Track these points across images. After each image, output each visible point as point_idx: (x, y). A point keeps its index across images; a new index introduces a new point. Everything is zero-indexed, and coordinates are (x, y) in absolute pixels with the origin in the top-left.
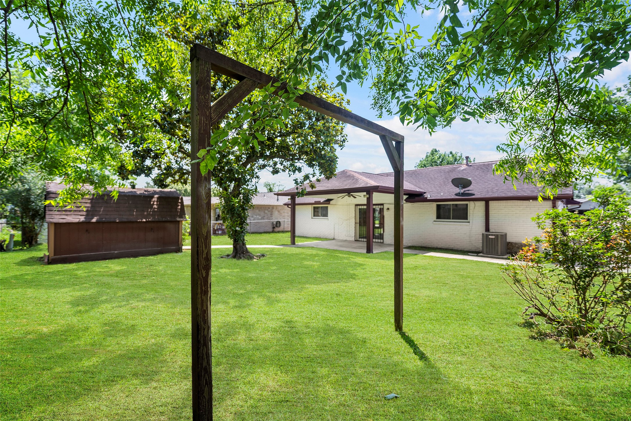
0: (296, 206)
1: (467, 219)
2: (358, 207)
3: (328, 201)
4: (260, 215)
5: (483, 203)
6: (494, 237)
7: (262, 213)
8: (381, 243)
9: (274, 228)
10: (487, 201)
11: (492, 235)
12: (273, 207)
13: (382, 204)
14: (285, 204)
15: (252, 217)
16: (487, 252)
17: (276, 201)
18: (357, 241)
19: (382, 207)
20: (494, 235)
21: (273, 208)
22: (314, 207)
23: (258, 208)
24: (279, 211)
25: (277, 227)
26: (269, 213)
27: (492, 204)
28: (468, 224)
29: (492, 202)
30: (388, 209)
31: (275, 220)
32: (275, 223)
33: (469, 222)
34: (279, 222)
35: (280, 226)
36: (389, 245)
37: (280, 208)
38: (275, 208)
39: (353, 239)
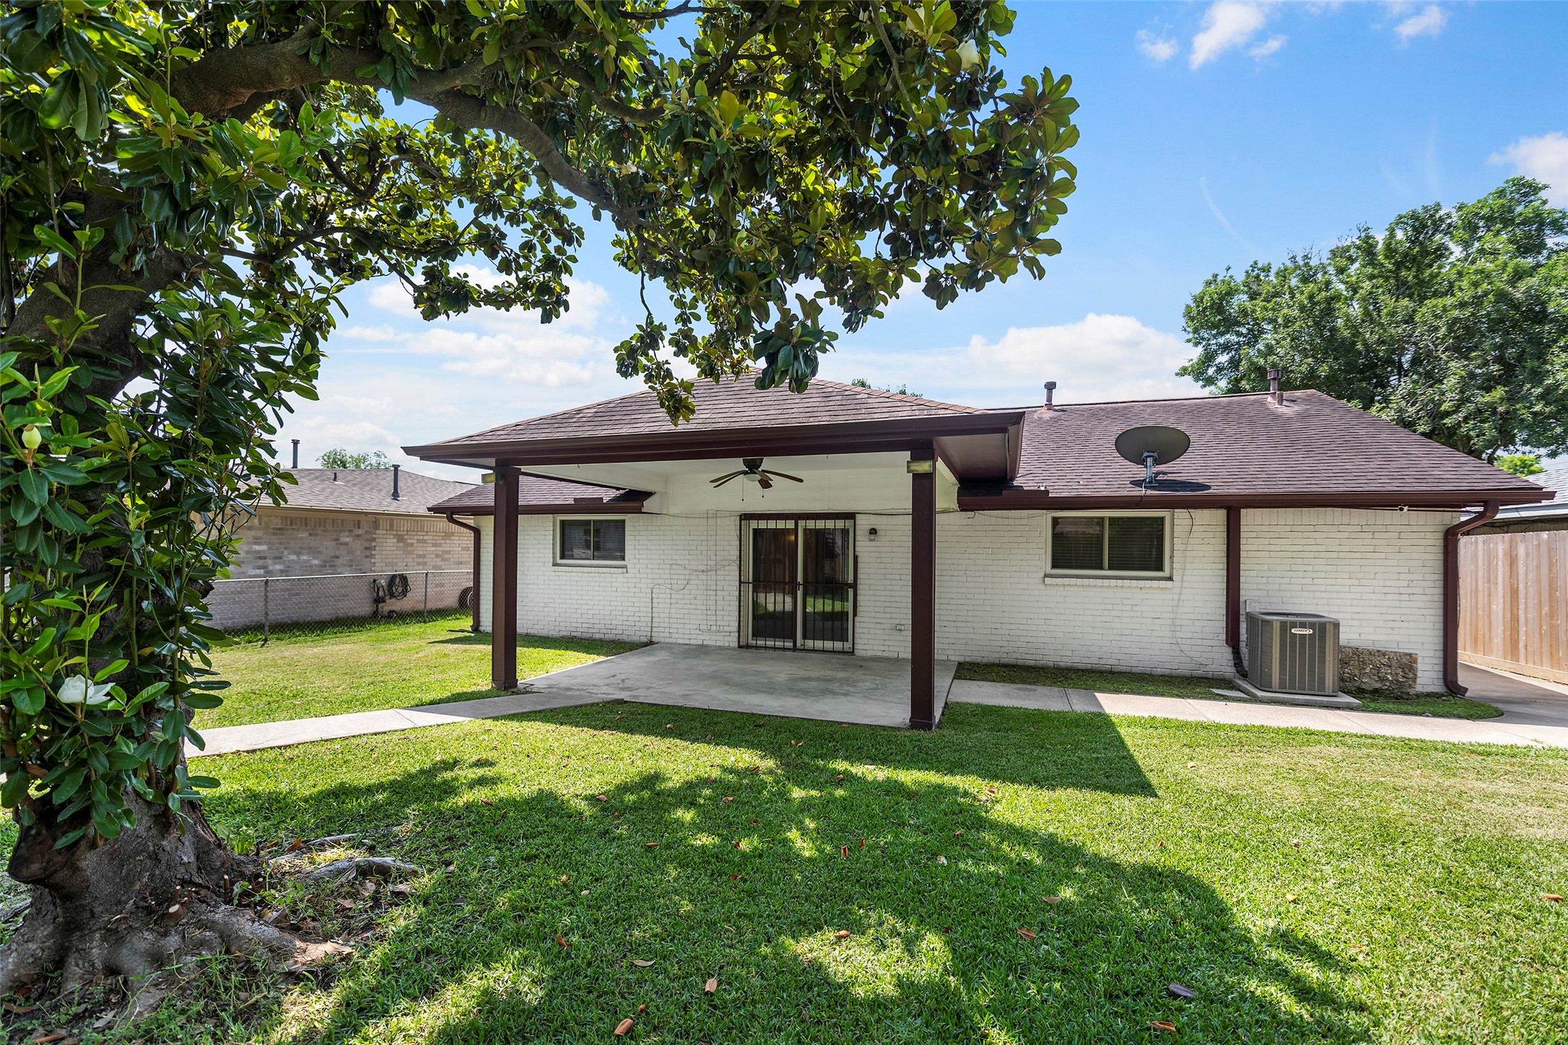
0: (522, 519)
1: (1160, 567)
2: (754, 524)
3: (634, 499)
4: (314, 552)
5: (1220, 515)
6: (1309, 631)
7: (327, 547)
8: (843, 652)
9: (378, 600)
10: (1233, 508)
11: (1303, 625)
12: (375, 520)
13: (851, 516)
14: (435, 509)
15: (279, 558)
16: (1282, 685)
17: (389, 500)
18: (748, 647)
19: (849, 523)
20: (1312, 626)
21: (376, 525)
22: (563, 522)
23: (305, 522)
24: (400, 539)
25: (392, 595)
26: (358, 546)
27: (1249, 517)
28: (1169, 584)
29: (1250, 511)
30: (873, 531)
31: (382, 569)
32: (383, 582)
33: (1170, 579)
34: (404, 578)
35: (405, 592)
36: (888, 663)
37: (405, 525)
38: (383, 523)
39: (732, 641)
